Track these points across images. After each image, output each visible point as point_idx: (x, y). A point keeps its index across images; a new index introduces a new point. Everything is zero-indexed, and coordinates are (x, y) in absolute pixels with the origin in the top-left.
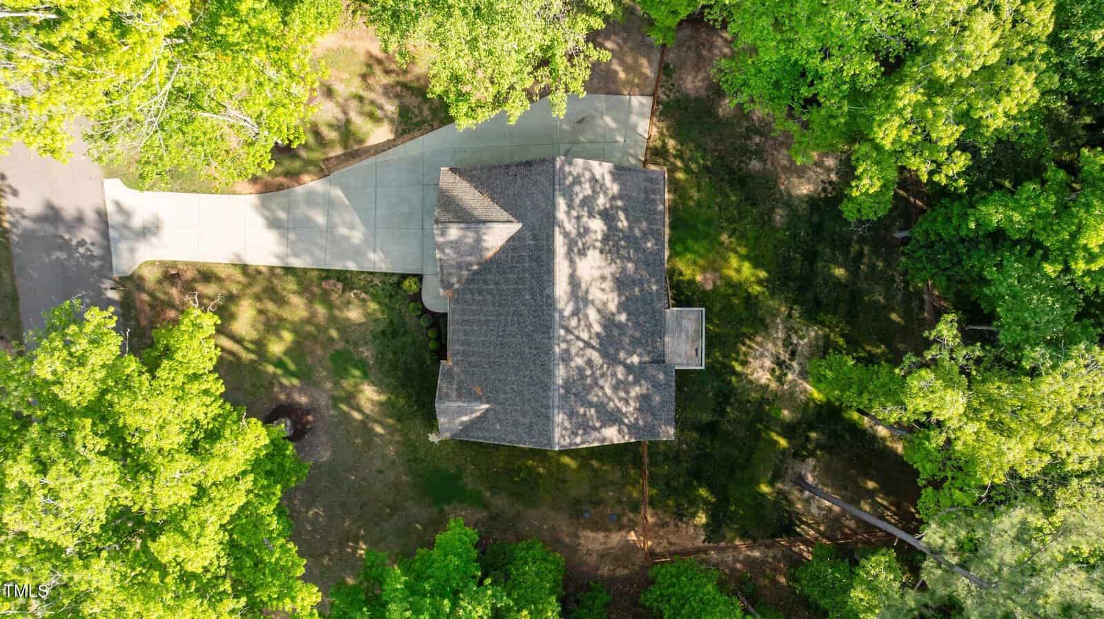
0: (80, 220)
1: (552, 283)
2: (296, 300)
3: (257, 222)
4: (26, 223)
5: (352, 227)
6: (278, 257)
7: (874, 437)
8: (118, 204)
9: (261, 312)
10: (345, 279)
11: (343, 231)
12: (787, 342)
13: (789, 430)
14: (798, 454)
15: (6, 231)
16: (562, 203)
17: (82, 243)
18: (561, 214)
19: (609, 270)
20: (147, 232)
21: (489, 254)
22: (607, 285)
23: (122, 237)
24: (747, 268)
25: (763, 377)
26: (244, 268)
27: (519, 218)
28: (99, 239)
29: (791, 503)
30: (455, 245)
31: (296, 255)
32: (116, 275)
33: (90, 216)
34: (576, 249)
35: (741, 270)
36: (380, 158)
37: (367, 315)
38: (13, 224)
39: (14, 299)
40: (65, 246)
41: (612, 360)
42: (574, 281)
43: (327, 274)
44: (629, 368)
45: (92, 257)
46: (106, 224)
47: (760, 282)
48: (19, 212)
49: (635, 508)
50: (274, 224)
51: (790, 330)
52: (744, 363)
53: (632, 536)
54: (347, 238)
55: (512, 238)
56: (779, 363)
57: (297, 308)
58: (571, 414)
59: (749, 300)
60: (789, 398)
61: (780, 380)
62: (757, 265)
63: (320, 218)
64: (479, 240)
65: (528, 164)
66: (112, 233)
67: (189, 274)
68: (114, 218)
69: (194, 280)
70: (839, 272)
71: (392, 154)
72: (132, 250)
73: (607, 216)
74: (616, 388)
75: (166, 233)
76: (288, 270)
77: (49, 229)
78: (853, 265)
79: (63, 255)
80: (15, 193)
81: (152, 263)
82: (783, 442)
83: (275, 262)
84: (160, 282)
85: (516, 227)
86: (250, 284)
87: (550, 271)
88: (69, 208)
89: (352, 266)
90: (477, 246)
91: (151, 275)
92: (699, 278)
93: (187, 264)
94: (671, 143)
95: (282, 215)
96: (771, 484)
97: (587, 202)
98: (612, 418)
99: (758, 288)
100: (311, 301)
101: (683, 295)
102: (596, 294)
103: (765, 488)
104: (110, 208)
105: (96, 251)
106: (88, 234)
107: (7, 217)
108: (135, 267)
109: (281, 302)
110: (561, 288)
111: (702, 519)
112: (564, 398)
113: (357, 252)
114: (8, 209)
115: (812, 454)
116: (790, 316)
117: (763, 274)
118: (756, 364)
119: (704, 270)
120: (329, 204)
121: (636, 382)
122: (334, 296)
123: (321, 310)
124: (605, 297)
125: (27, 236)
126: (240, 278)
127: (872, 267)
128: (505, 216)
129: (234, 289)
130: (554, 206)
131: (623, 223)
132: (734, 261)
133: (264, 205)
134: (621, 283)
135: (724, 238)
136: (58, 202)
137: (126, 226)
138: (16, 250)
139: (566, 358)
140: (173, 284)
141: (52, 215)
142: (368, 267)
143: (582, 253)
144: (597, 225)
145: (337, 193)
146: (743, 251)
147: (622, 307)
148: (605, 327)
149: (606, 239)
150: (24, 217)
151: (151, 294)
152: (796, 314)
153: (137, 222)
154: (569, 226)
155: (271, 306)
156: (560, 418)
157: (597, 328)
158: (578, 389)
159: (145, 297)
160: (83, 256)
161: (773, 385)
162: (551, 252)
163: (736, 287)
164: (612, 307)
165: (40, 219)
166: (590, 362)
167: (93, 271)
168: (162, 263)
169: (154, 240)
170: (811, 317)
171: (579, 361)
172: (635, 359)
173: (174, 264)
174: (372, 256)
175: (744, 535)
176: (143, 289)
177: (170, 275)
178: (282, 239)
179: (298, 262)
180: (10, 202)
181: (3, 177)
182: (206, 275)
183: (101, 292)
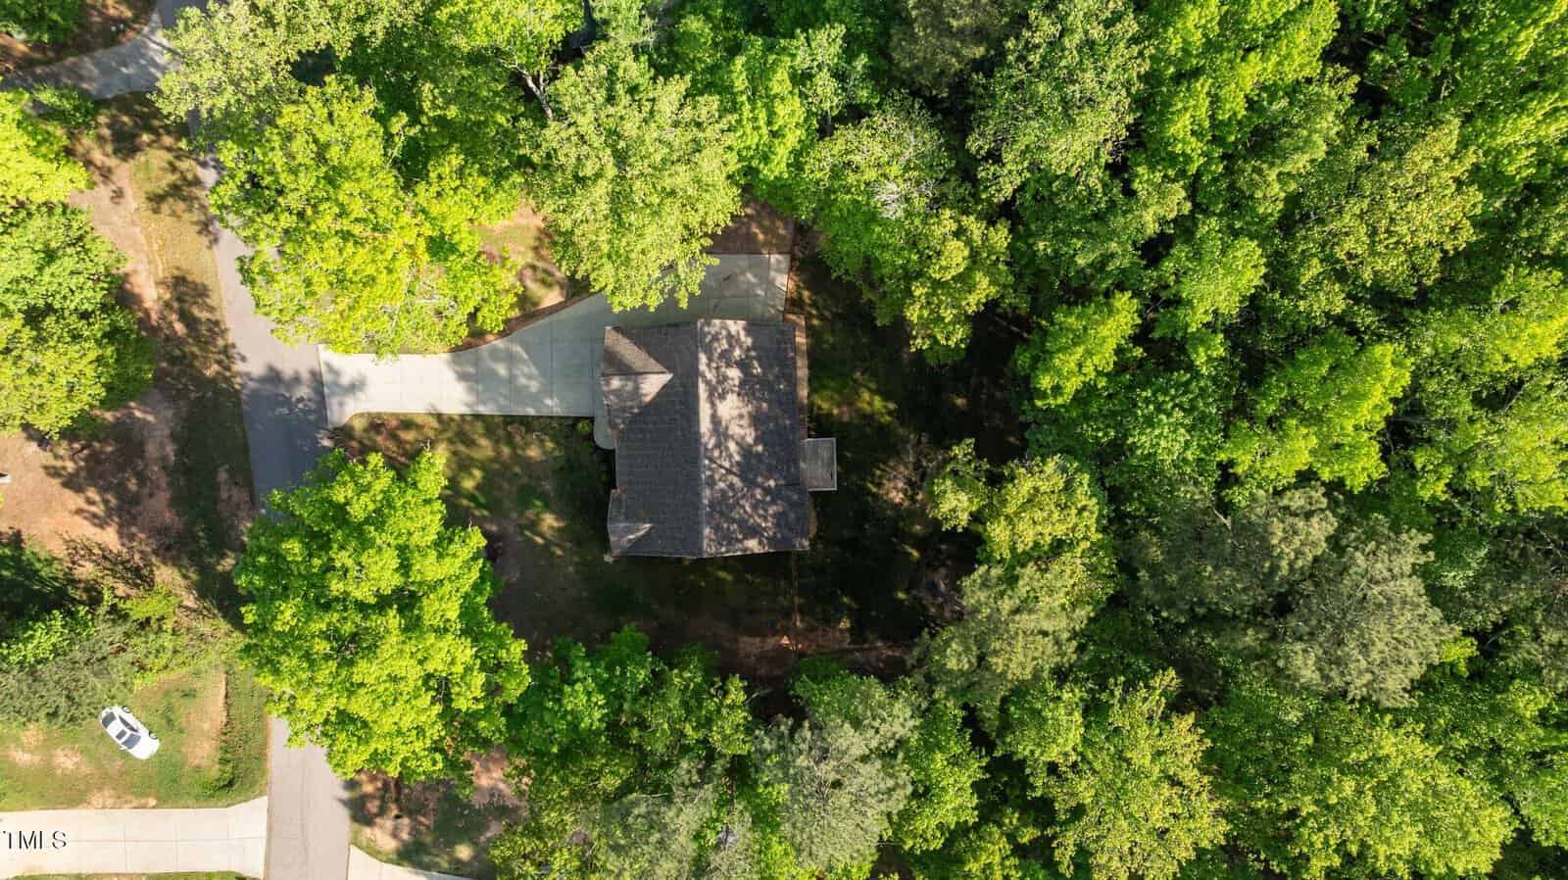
0: (297, 380)
1: (697, 422)
2: (484, 442)
3: (449, 375)
4: (252, 385)
5: (530, 377)
6: (467, 405)
8: (328, 365)
9: (455, 453)
10: (525, 422)
11: (523, 381)
12: (917, 466)
13: (920, 543)
14: (930, 564)
15: (236, 391)
16: (703, 358)
17: (301, 400)
18: (703, 367)
19: (746, 410)
20: (354, 388)
21: (648, 399)
22: (745, 422)
23: (333, 394)
24: (878, 402)
25: (897, 497)
26: (439, 416)
27: (670, 369)
28: (314, 396)
29: (925, 608)
30: (617, 393)
31: (484, 403)
32: (330, 427)
33: (305, 376)
34: (717, 394)
35: (871, 402)
36: (555, 317)
37: (545, 453)
38: (243, 386)
39: (246, 449)
40: (287, 402)
41: (751, 484)
42: (715, 420)
43: (509, 420)
44: (767, 491)
45: (310, 411)
46: (322, 384)
47: (890, 413)
48: (248, 375)
49: (787, 614)
50: (463, 377)
51: (919, 454)
52: (879, 485)
53: (785, 641)
54: (527, 387)
55: (665, 387)
56: (910, 483)
57: (485, 448)
58: (717, 529)
59: (882, 429)
60: (920, 515)
61: (912, 499)
62: (886, 398)
63: (502, 370)
64: (637, 388)
65: (676, 325)
66: (326, 390)
67: (394, 423)
68: (327, 377)
69: (397, 428)
70: (960, 401)
71: (564, 314)
72: (341, 404)
73: (743, 365)
74: (754, 507)
75: (372, 390)
76: (477, 417)
77: (270, 388)
78: (973, 395)
79: (285, 411)
80: (243, 359)
81: (362, 415)
82: (916, 554)
83: (465, 410)
84: (366, 430)
85: (668, 377)
86: (444, 430)
87: (696, 413)
88: (287, 369)
89: (531, 412)
90: (636, 392)
91: (359, 425)
92: (835, 412)
93: (392, 414)
94: (806, 294)
95: (471, 370)
96: (907, 591)
97: (725, 355)
98: (754, 532)
99: (888, 418)
100: (497, 442)
101: (821, 426)
102: (735, 430)
103: (901, 595)
104: (324, 369)
105: (313, 406)
106: (303, 392)
107: (238, 380)
108: (345, 420)
109: (470, 443)
110: (705, 425)
111: (845, 624)
112: (710, 515)
113: (536, 399)
114: (239, 374)
115: (944, 565)
116: (919, 442)
117: (892, 406)
118: (889, 485)
119: (839, 405)
120: (510, 359)
121: (773, 502)
122: (518, 439)
123: (506, 450)
124: (743, 432)
125: (255, 394)
126: (435, 424)
128: (659, 367)
129: (431, 434)
130: (697, 360)
131: (758, 370)
132: (866, 396)
133: (455, 362)
134: (756, 420)
135: (858, 375)
136: (279, 366)
137: (336, 384)
138: (245, 407)
139: (711, 482)
140: (379, 433)
141: (274, 376)
142: (545, 412)
143: (722, 397)
144: (734, 374)
145: (517, 349)
146: (873, 386)
147: (757, 440)
148: (744, 456)
149: (742, 384)
150: (251, 379)
151: (360, 442)
152: (924, 439)
153: (345, 380)
154: (709, 376)
155: (462, 448)
156: (707, 531)
157: (737, 458)
158: (722, 506)
159: (354, 443)
160: (302, 410)
161: (906, 504)
162: (696, 397)
163: (869, 418)
164: (750, 440)
165: (263, 380)
166: (731, 486)
167: (310, 423)
168: (369, 414)
169: (360, 395)
171: (722, 485)
172: (772, 483)
173: (379, 415)
174: (548, 402)
176: (351, 437)
177: (376, 424)
178: (471, 390)
179: (483, 410)
180: (239, 367)
181: (234, 346)
182: (407, 424)
183: (316, 441)
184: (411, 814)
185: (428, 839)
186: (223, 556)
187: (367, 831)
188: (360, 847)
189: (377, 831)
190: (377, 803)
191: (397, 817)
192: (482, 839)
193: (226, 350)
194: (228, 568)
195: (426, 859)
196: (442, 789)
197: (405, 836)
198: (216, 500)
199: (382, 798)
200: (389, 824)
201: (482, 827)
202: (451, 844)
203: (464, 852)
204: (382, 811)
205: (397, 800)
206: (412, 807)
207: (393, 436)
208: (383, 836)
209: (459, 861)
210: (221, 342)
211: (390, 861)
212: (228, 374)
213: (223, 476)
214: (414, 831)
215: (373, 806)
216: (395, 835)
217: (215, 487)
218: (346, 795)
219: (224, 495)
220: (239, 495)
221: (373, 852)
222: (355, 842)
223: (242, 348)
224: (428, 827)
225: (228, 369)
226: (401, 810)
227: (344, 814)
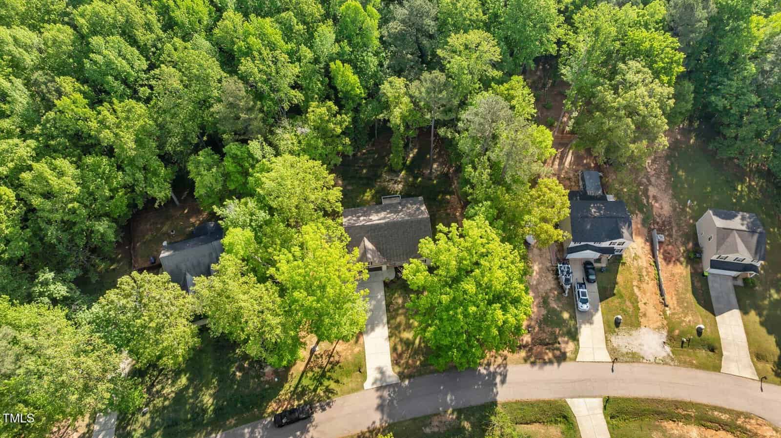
0: (381, 397)
1: (381, 223)
2: (398, 319)
3: (373, 335)
4: (385, 418)
6: (384, 326)
7: (413, 157)
8: (373, 384)
9: (404, 330)
10: (388, 305)
12: (388, 181)
13: (416, 178)
14: (423, 175)
15: (389, 425)
17: (389, 395)
18: (360, 224)
19: (375, 215)
20: (381, 371)
21: (374, 247)
22: (379, 214)
23: (385, 381)
24: (367, 194)
25: (400, 186)
26: (390, 337)
27: (363, 238)
28: (387, 389)
29: (438, 175)
31: (382, 320)
32: (399, 382)
33: (379, 393)
34: (370, 221)
35: (368, 196)
37: (400, 297)
38: (386, 422)
39: (414, 419)
40: (391, 401)
41: (401, 211)
42: (379, 220)
43: (388, 310)
44: (403, 208)
45: (394, 391)
46: (381, 387)
47: (371, 190)
48: (381, 420)
49: (448, 214)
50: (373, 330)
51: (384, 181)
53: (458, 214)
54: (374, 305)
55: (369, 241)
56: (395, 183)
57: (401, 319)
58: (419, 215)
59: (377, 192)
60: (405, 180)
61: (400, 182)
62: (366, 192)
64: (370, 250)
66: (384, 384)
67: (395, 355)
68: (378, 384)
69: (397, 354)
70: (365, 171)
72: (389, 377)
73: (359, 217)
74: (409, 209)
75: (382, 365)
76: (388, 322)
77: (385, 409)
78: (362, 168)
79: (395, 402)
80: (374, 423)
81: (393, 369)
82: (420, 179)
83: (386, 327)
84: (400, 366)
85: (365, 239)
86: (396, 335)
87: (378, 225)
88: (377, 402)
89: (384, 303)
90: (372, 250)
91: (397, 369)
93: (391, 355)
95: (369, 327)
96: (433, 181)
97: (356, 221)
98: (418, 209)
99: (373, 191)
100: (398, 315)
102: (382, 216)
103: (435, 182)
104: (375, 386)
105: (392, 390)
106: (386, 393)
107: (384, 424)
108: (396, 375)
109: (399, 324)
111: (448, 197)
112: (414, 217)
113: (379, 301)
114: (381, 425)
115: (422, 172)
116: (380, 182)
117: (368, 190)
118: (396, 189)
121: (407, 206)
122: (395, 307)
123: (400, 311)
124: (383, 214)
125: (389, 416)
126: (393, 338)
127: (362, 163)
128: (362, 243)
129: (398, 340)
131: (360, 214)
132: (365, 198)
133: (367, 334)
134: (378, 212)
135: (358, 201)
136: (375, 406)
137: (381, 380)
138: (396, 421)
139: (402, 218)
140: (399, 362)
141: (380, 408)
142: (383, 298)
143: (371, 219)
144: (362, 218)
146: (362, 196)
147: (385, 211)
148: (392, 213)
149: (365, 216)
150: (383, 418)
151: (405, 368)
152: (379, 180)
153: (379, 376)
154: (363, 223)
155: (402, 327)
156: (420, 217)
158: (411, 215)
159: (406, 371)
160: (394, 395)
161: (402, 184)
162: (372, 225)
163: (373, 196)
164: (385, 213)
165: (382, 412)
166: (403, 214)
167: (399, 390)
168: (392, 365)
169: (385, 369)
170: (380, 176)
171: (403, 216)
172: (400, 207)
173: (392, 361)
174: (379, 297)
175: (451, 186)
176: (403, 372)
177: (396, 362)
178: (377, 325)
179: (385, 320)
180: (378, 425)
181: (369, 428)
182: (394, 349)
183: (406, 387)
184: (556, 338)
185: (565, 329)
186: (464, 428)
187: (568, 354)
188: (576, 357)
189: (567, 350)
190: (555, 351)
191: (559, 343)
192: (558, 309)
193: (371, 432)
194: (469, 425)
195: (573, 330)
196: (542, 326)
197: (566, 339)
198: (439, 433)
199: (553, 350)
200: (563, 346)
201: (554, 310)
202: (564, 321)
203: (566, 315)
204: (558, 349)
205: (553, 344)
206: (553, 337)
207: (400, 356)
208: (569, 348)
209: (570, 317)
210: (367, 435)
211: (578, 344)
212: (381, 430)
213: (428, 430)
214: (563, 335)
215: (557, 353)
216: (567, 343)
217: (434, 433)
218: (556, 364)
219: (436, 430)
220: (435, 422)
221: (576, 351)
222: (575, 359)
223: (369, 424)
224: (560, 330)
225: (379, 429)
226: (556, 343)
227: (563, 364)
